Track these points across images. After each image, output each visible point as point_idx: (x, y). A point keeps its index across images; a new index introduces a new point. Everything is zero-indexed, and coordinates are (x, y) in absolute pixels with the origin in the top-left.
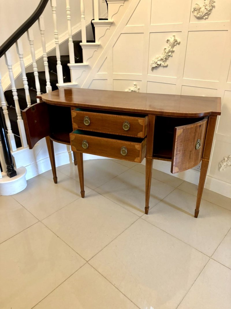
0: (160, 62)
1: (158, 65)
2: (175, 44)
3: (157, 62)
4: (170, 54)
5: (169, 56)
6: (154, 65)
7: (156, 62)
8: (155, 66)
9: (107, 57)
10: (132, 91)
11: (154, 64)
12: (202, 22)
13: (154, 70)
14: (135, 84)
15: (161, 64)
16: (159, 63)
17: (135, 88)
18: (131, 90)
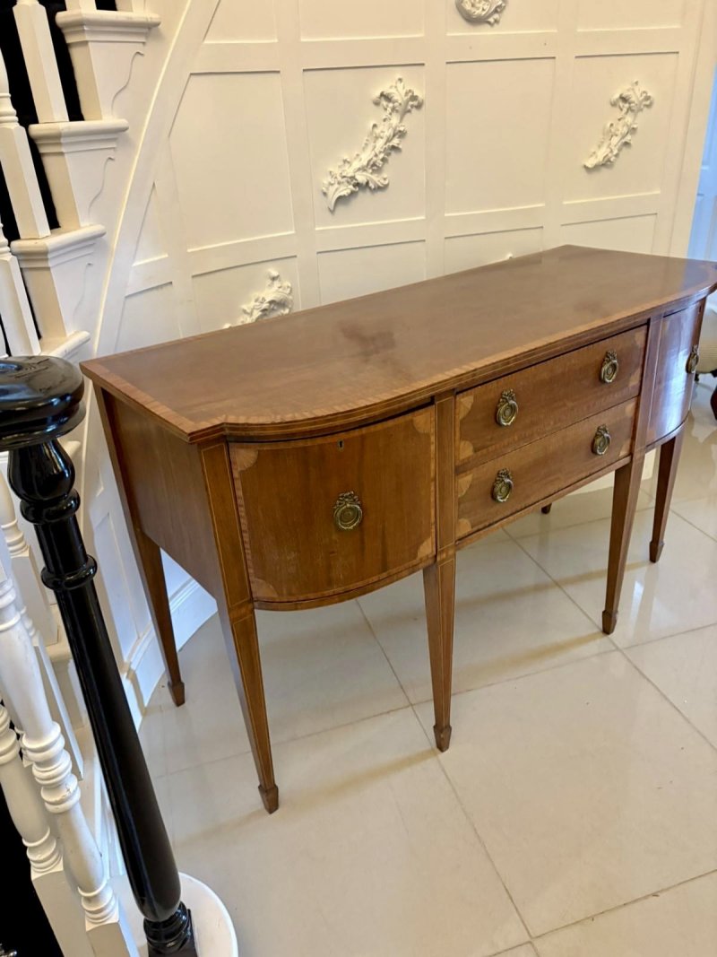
0: (365, 173)
1: (357, 185)
2: (409, 107)
3: (353, 178)
4: (395, 142)
5: (393, 148)
6: (345, 190)
7: (349, 175)
8: (349, 191)
9: (154, 184)
10: (271, 302)
11: (342, 188)
12: (484, 32)
13: (341, 209)
14: (275, 273)
15: (367, 183)
16: (361, 178)
17: (281, 290)
18: (268, 299)
